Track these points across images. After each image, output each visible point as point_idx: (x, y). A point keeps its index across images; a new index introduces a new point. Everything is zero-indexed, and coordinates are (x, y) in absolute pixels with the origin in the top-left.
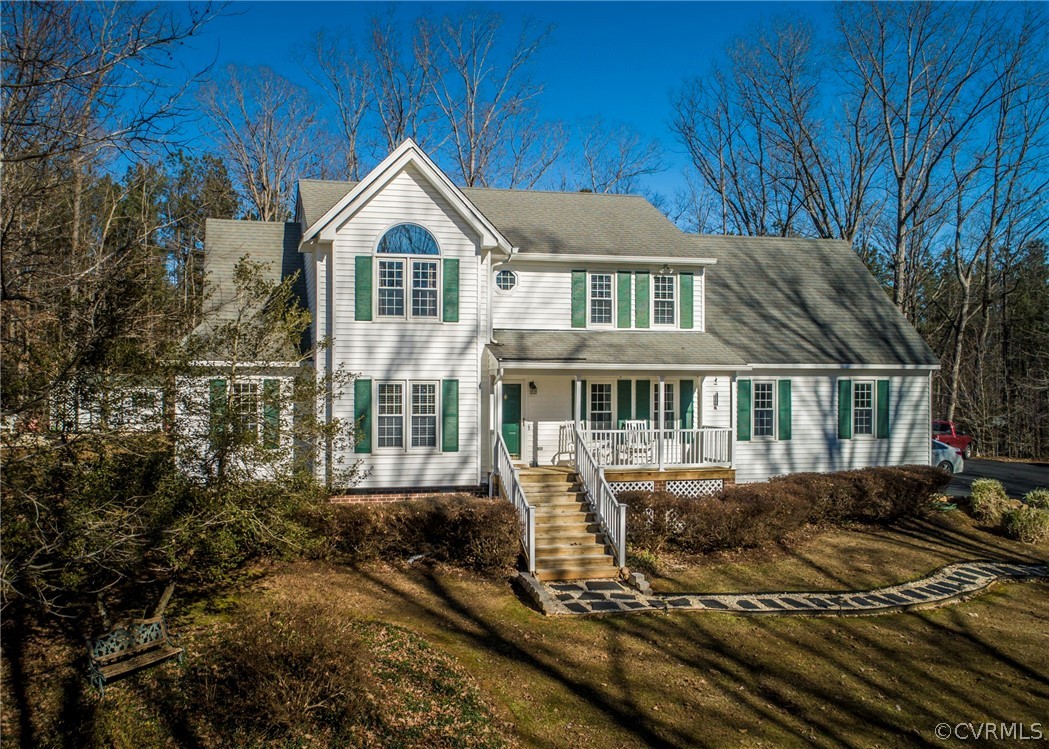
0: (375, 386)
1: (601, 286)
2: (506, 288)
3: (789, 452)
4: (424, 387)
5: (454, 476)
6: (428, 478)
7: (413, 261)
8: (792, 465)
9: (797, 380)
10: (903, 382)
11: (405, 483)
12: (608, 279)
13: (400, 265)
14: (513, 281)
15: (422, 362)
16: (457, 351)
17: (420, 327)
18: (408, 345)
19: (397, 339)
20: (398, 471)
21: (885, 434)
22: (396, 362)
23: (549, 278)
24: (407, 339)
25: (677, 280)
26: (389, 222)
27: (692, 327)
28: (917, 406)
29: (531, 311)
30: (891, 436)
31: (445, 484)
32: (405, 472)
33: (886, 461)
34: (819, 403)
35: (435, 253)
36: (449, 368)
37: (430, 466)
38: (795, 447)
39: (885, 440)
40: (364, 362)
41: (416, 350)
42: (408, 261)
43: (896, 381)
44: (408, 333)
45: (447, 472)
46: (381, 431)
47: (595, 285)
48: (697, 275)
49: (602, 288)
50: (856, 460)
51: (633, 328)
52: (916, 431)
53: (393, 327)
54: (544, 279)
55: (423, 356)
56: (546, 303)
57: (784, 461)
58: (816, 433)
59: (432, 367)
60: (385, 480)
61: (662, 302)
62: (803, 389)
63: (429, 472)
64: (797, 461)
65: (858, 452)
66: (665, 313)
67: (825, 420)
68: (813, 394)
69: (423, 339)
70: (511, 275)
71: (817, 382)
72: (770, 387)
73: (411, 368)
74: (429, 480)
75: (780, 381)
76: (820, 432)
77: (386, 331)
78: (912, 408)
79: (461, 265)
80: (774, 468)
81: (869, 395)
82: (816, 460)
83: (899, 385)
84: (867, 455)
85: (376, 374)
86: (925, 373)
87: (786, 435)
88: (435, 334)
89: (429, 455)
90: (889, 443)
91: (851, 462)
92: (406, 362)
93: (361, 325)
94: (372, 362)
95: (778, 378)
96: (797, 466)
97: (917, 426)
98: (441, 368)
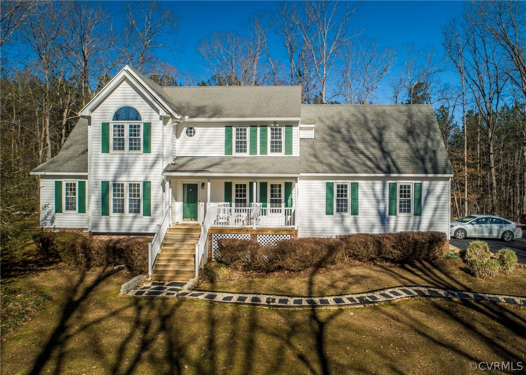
0: (111, 184)
1: (241, 134)
2: (191, 136)
3: (355, 222)
4: (134, 184)
5: (147, 228)
6: (134, 228)
7: (129, 124)
8: (358, 229)
9: (361, 183)
10: (430, 184)
11: (124, 230)
12: (245, 130)
13: (123, 127)
14: (194, 132)
15: (131, 173)
16: (148, 167)
17: (130, 156)
18: (125, 164)
19: (119, 161)
20: (120, 224)
21: (419, 213)
22: (119, 173)
23: (211, 130)
24: (124, 162)
25: (283, 129)
26: (118, 106)
27: (292, 154)
28: (439, 198)
29: (201, 147)
30: (422, 214)
31: (143, 232)
32: (124, 225)
33: (418, 229)
34: (375, 195)
35: (139, 120)
36: (145, 176)
37: (135, 223)
38: (360, 219)
39: (418, 217)
40: (104, 172)
41: (128, 167)
42: (127, 125)
43: (426, 184)
44: (125, 159)
45: (144, 226)
46: (115, 206)
47: (238, 133)
48: (295, 126)
49: (241, 135)
50: (398, 227)
51: (258, 155)
52: (438, 212)
53: (118, 156)
54: (208, 131)
55: (131, 170)
56: (209, 143)
57: (353, 227)
58: (373, 212)
59: (137, 175)
60: (114, 229)
61: (276, 141)
62: (365, 188)
63: (134, 226)
64: (360, 227)
65: (400, 223)
66: (276, 147)
67: (378, 205)
68: (371, 190)
69: (132, 161)
70: (194, 129)
71: (374, 184)
72: (346, 186)
73: (126, 175)
74: (135, 230)
75: (351, 183)
76: (376, 211)
77: (115, 157)
78: (436, 199)
79: (152, 125)
80: (347, 230)
81: (409, 192)
82: (373, 226)
83: (428, 186)
84: (405, 225)
85: (110, 178)
86: (447, 179)
87: (355, 212)
88: (137, 159)
89: (135, 217)
90: (420, 218)
91: (395, 229)
92: (124, 173)
93: (104, 155)
94: (108, 173)
95: (350, 181)
96: (361, 230)
97: (439, 209)
98: (141, 175)
